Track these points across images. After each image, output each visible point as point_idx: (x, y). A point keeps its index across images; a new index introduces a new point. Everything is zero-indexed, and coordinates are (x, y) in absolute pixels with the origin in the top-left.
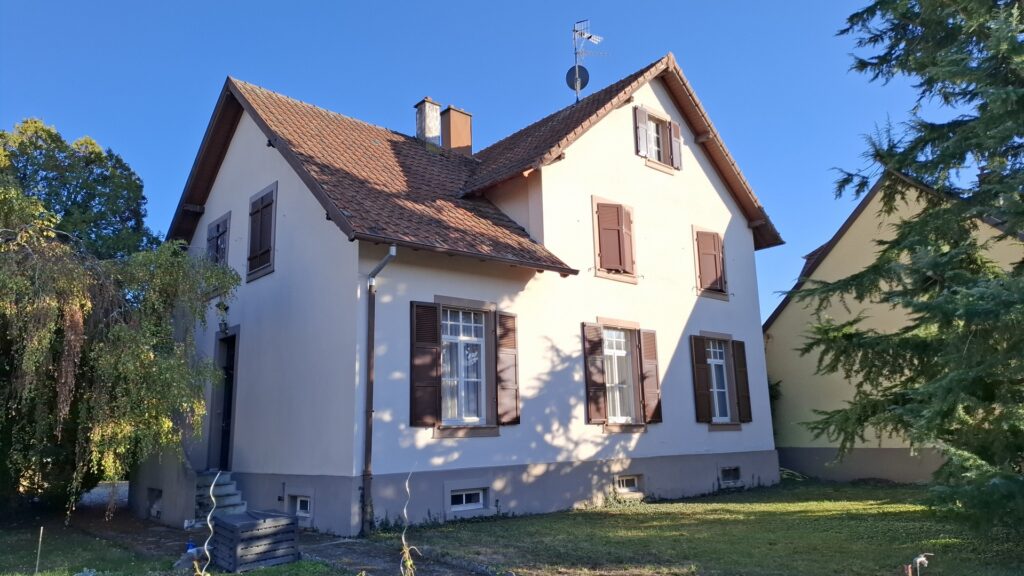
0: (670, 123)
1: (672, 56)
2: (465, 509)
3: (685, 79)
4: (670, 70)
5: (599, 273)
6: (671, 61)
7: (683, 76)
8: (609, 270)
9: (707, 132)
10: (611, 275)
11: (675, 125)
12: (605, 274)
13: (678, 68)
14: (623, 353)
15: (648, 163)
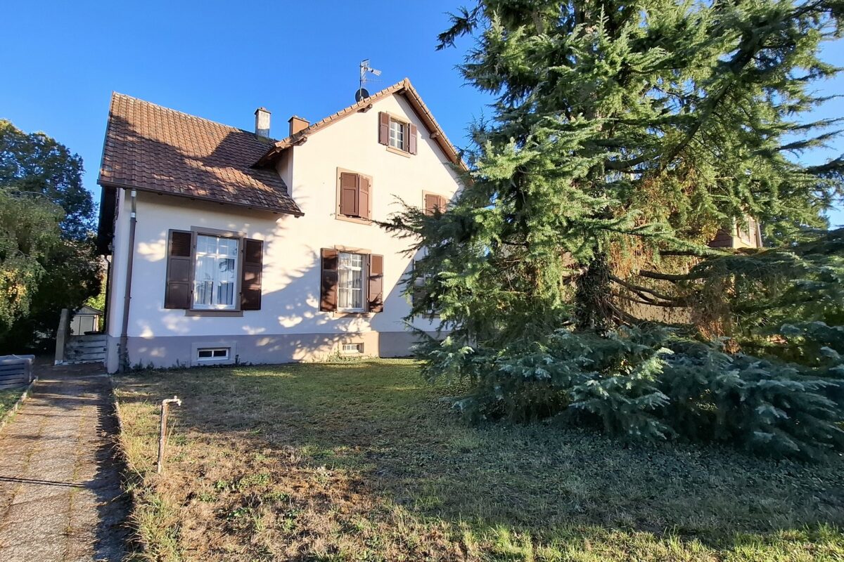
0: (409, 124)
1: (407, 80)
2: (213, 360)
3: (418, 96)
4: (406, 89)
5: (340, 218)
6: (407, 83)
7: (416, 93)
8: (348, 216)
9: (436, 131)
10: (351, 219)
11: (412, 126)
12: (346, 218)
13: (413, 89)
14: (358, 269)
15: (388, 149)
